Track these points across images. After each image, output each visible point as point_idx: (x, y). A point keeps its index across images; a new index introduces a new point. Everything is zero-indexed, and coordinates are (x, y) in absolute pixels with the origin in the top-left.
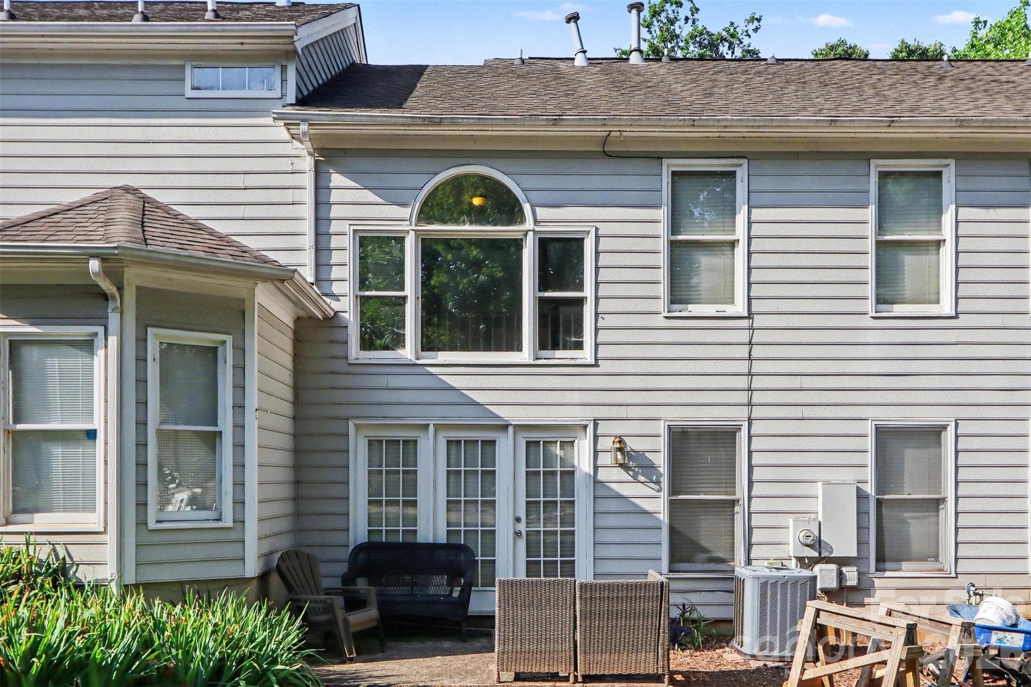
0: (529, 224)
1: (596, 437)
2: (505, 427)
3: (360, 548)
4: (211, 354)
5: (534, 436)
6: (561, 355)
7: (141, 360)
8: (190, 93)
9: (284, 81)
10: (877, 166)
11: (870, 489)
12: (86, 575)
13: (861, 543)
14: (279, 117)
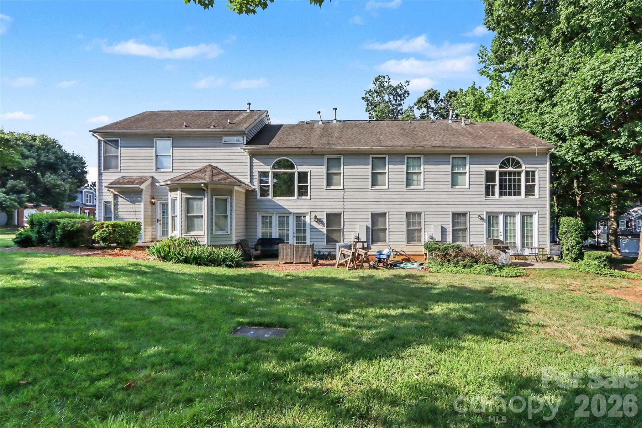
0: (296, 170)
1: (310, 215)
2: (291, 213)
3: (259, 239)
4: (226, 200)
5: (297, 215)
6: (303, 198)
7: (212, 202)
8: (223, 142)
9: (243, 140)
10: (371, 157)
11: (370, 226)
12: (201, 243)
13: (367, 238)
14: (241, 149)
